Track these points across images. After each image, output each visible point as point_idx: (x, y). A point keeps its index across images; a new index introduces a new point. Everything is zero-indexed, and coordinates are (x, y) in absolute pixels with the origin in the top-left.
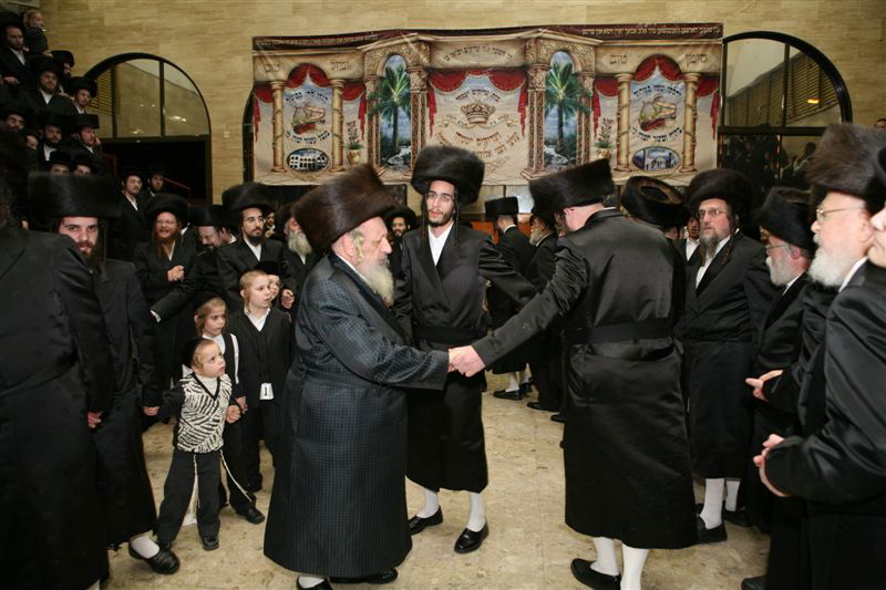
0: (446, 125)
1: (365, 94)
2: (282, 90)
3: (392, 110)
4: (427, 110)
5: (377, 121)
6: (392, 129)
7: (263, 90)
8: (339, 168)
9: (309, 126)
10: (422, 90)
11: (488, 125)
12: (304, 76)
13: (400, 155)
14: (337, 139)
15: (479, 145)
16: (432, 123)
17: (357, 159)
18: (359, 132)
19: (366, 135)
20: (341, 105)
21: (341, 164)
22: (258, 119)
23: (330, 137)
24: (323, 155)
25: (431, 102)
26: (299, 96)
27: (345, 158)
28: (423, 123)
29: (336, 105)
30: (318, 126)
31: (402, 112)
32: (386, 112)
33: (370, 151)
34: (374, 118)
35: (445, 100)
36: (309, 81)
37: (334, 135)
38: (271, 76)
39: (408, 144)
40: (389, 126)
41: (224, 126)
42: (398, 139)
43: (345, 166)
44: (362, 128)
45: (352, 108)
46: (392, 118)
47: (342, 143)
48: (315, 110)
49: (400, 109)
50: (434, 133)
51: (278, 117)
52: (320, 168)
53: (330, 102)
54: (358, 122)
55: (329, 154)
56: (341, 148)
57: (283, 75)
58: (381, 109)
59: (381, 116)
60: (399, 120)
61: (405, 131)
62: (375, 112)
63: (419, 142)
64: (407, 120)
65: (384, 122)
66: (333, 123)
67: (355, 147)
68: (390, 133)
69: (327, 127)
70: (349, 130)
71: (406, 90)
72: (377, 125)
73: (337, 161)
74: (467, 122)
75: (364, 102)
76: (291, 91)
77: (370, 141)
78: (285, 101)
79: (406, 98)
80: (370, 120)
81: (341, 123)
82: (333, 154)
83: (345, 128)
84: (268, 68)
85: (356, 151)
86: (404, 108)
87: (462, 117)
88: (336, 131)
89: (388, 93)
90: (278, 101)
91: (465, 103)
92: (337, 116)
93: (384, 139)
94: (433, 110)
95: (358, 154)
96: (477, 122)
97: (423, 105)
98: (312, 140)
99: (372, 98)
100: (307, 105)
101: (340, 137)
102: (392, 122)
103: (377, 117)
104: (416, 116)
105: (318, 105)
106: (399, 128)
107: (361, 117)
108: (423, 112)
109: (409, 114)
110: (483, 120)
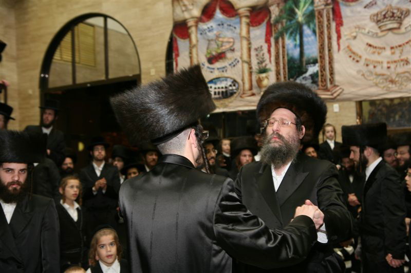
0: (355, 38)
1: (270, 18)
2: (196, 26)
3: (298, 30)
4: (333, 25)
5: (283, 43)
6: (298, 50)
7: (181, 29)
8: (249, 93)
9: (220, 56)
10: (327, 5)
11: (403, 29)
12: (214, 10)
13: (307, 74)
14: (246, 66)
15: (393, 53)
16: (339, 37)
17: (266, 83)
18: (267, 56)
19: (273, 58)
20: (248, 32)
21: (251, 89)
22: (177, 55)
23: (239, 65)
24: (235, 82)
25: (337, 15)
26: (210, 30)
27: (254, 83)
28: (330, 38)
29: (244, 33)
30: (229, 55)
31: (307, 31)
32: (291, 34)
33: (278, 73)
34: (280, 40)
35: (352, 12)
36: (219, 14)
37: (243, 61)
38: (187, 15)
39: (315, 62)
40: (295, 46)
41: (150, 65)
42: (305, 59)
43: (254, 91)
44: (269, 51)
45: (259, 33)
46: (298, 37)
47: (251, 68)
48: (225, 40)
49: (305, 28)
50: (342, 47)
51: (194, 51)
52: (232, 94)
53: (238, 30)
54: (265, 46)
55: (239, 81)
56: (251, 74)
57: (196, 12)
58: (286, 30)
59: (286, 37)
60: (305, 39)
61: (312, 50)
62: (281, 35)
63: (327, 58)
64: (313, 37)
65: (290, 43)
66: (241, 50)
67: (263, 71)
68: (296, 53)
69: (237, 55)
70: (257, 55)
71: (311, 8)
72: (283, 47)
73: (247, 86)
74: (378, 31)
75: (269, 26)
76: (203, 26)
77: (277, 63)
78: (199, 36)
79: (310, 16)
80: (277, 42)
81: (249, 49)
82: (243, 80)
83: (253, 53)
84: (184, 8)
85: (264, 75)
86: (309, 26)
87: (372, 26)
88: (245, 57)
89: (292, 14)
90: (193, 37)
91: (374, 10)
92: (245, 43)
93: (291, 61)
94: (340, 24)
95: (267, 77)
96: (390, 29)
97: (328, 20)
98: (223, 69)
99: (277, 22)
100: (218, 37)
101: (249, 63)
102: (298, 42)
103: (283, 39)
104: (322, 33)
105: (227, 35)
106: (305, 47)
107: (268, 41)
108: (329, 28)
109: (314, 32)
110: (395, 25)
